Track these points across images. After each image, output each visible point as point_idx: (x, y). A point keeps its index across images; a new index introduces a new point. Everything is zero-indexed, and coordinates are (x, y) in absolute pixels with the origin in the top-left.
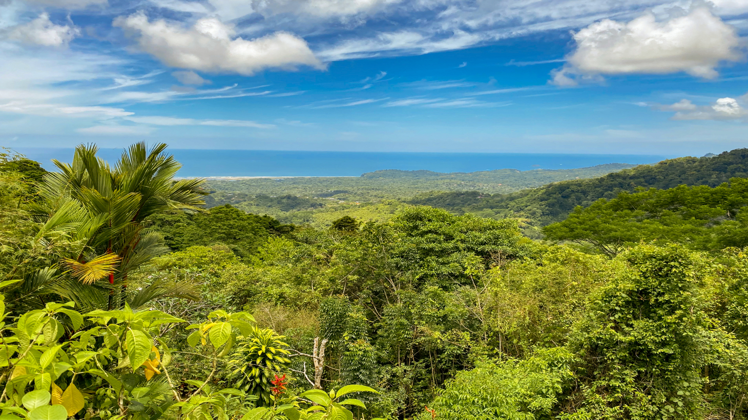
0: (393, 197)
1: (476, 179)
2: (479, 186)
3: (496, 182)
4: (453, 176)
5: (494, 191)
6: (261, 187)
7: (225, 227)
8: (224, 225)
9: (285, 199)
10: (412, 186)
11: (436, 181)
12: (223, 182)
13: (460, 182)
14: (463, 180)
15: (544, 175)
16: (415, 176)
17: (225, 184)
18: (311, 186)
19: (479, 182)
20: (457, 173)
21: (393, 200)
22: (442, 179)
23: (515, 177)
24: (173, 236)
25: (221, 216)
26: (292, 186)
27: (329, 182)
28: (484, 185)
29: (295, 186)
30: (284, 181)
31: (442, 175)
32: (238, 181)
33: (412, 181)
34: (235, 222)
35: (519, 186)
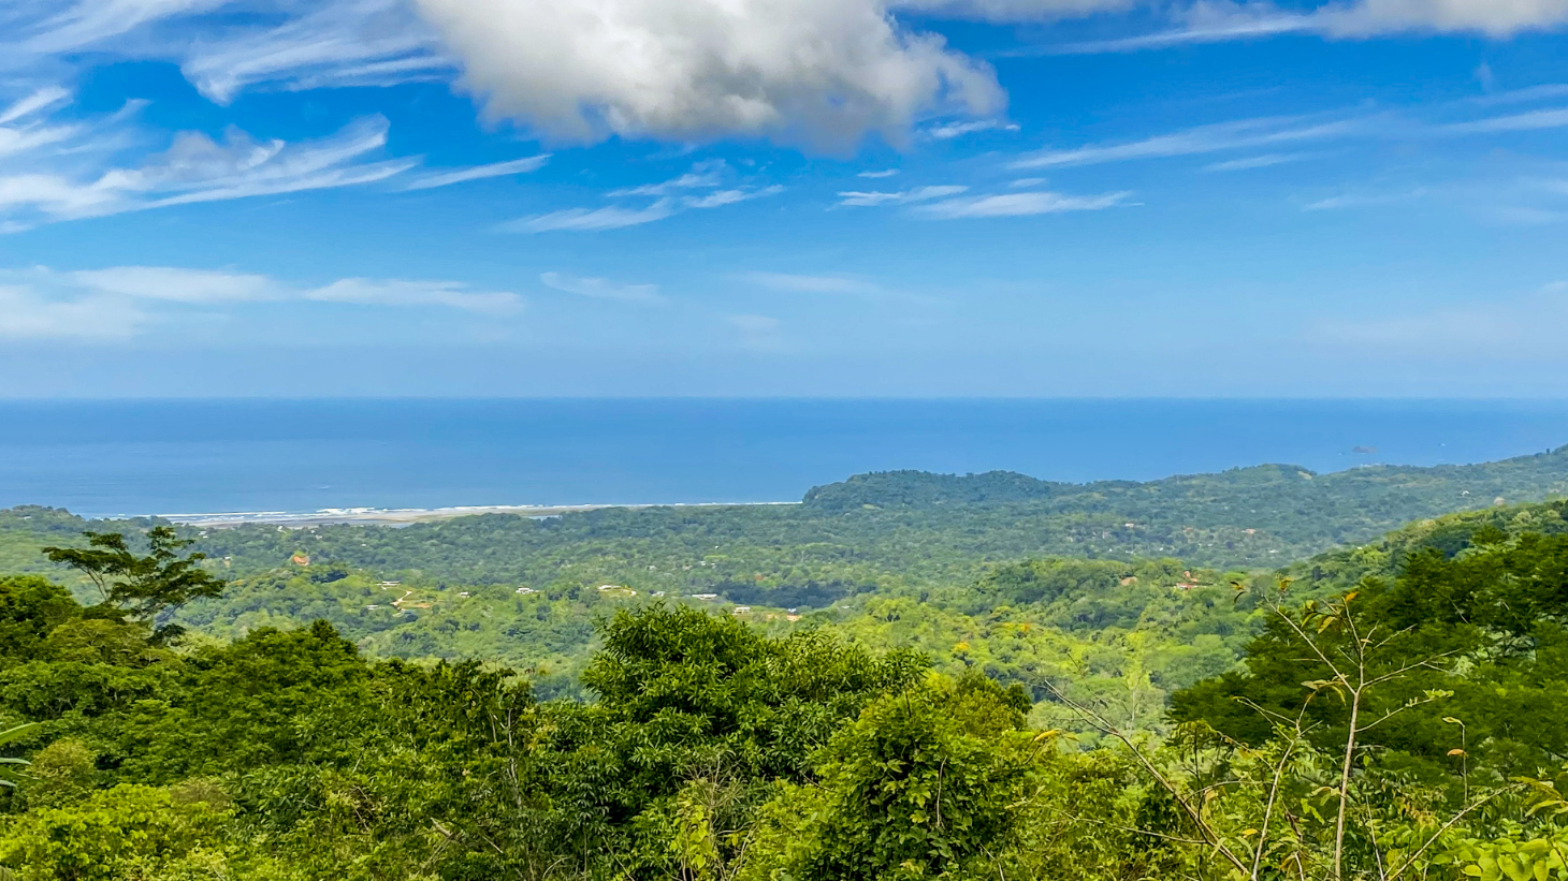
0: (906, 588)
1: (1171, 508)
2: (1184, 539)
3: (1238, 522)
4: (1097, 496)
5: (1232, 559)
6: (489, 551)
7: (273, 713)
8: (271, 704)
9: (563, 601)
10: (969, 540)
11: (1042, 517)
12: (371, 530)
13: (1119, 519)
14: (1130, 514)
15: (1392, 488)
16: (976, 496)
17: (375, 541)
18: (645, 542)
19: (1182, 520)
20: (1111, 485)
21: (904, 602)
22: (1061, 510)
23: (1295, 498)
24: (124, 754)
25: (263, 667)
26: (585, 546)
27: (702, 529)
28: (1197, 535)
29: (596, 543)
30: (561, 523)
31: (1063, 494)
32: (418, 526)
33: (968, 517)
34: (307, 691)
35: (1310, 536)
